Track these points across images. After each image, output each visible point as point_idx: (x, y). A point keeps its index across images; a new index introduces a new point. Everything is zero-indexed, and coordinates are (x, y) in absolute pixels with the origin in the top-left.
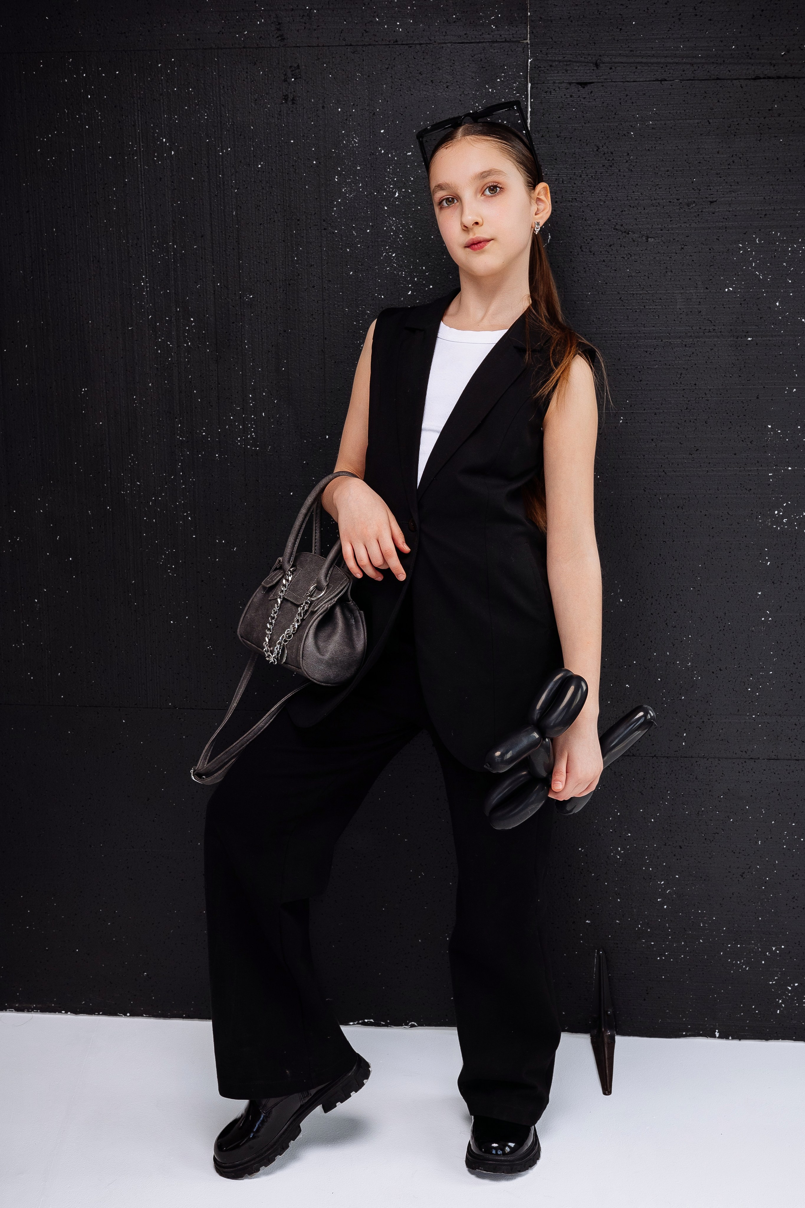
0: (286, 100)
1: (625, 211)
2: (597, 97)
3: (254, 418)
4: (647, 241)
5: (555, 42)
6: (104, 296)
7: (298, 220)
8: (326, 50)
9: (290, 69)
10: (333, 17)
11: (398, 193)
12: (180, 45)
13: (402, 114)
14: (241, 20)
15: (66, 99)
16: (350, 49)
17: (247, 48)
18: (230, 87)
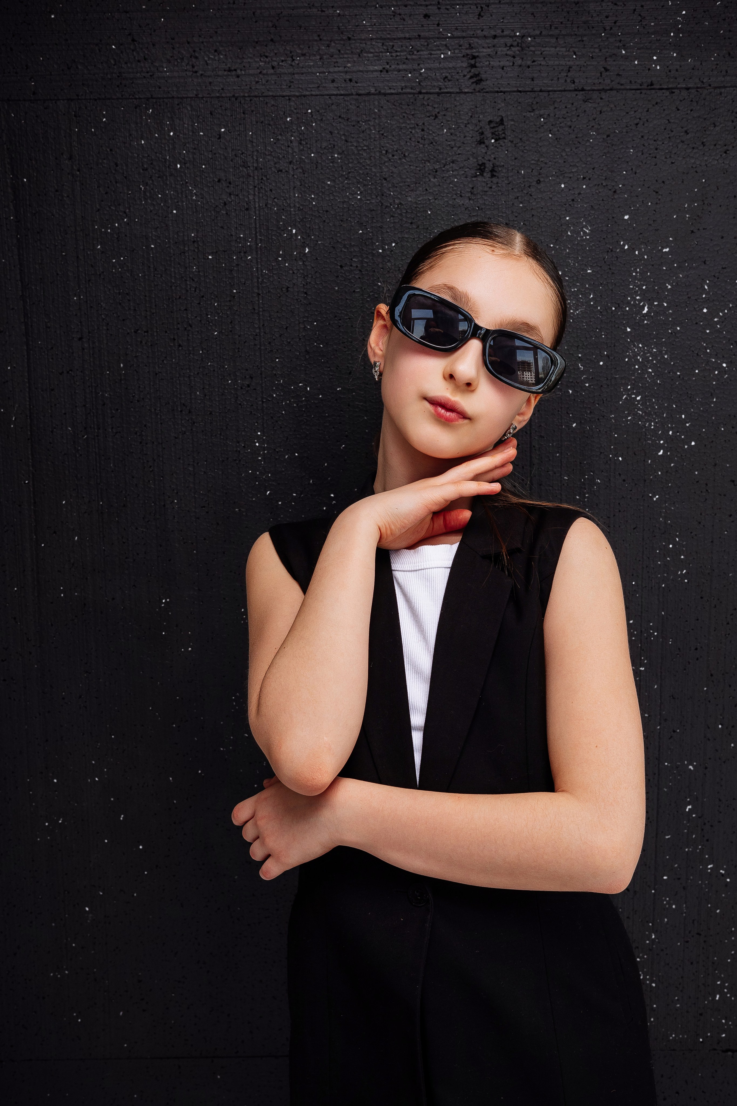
0: (483, 171)
8: (545, 97)
9: (489, 124)
10: (556, 47)
11: (648, 308)
12: (320, 88)
13: (657, 192)
14: (415, 52)
15: (143, 170)
16: (581, 95)
17: (424, 93)
18: (397, 151)
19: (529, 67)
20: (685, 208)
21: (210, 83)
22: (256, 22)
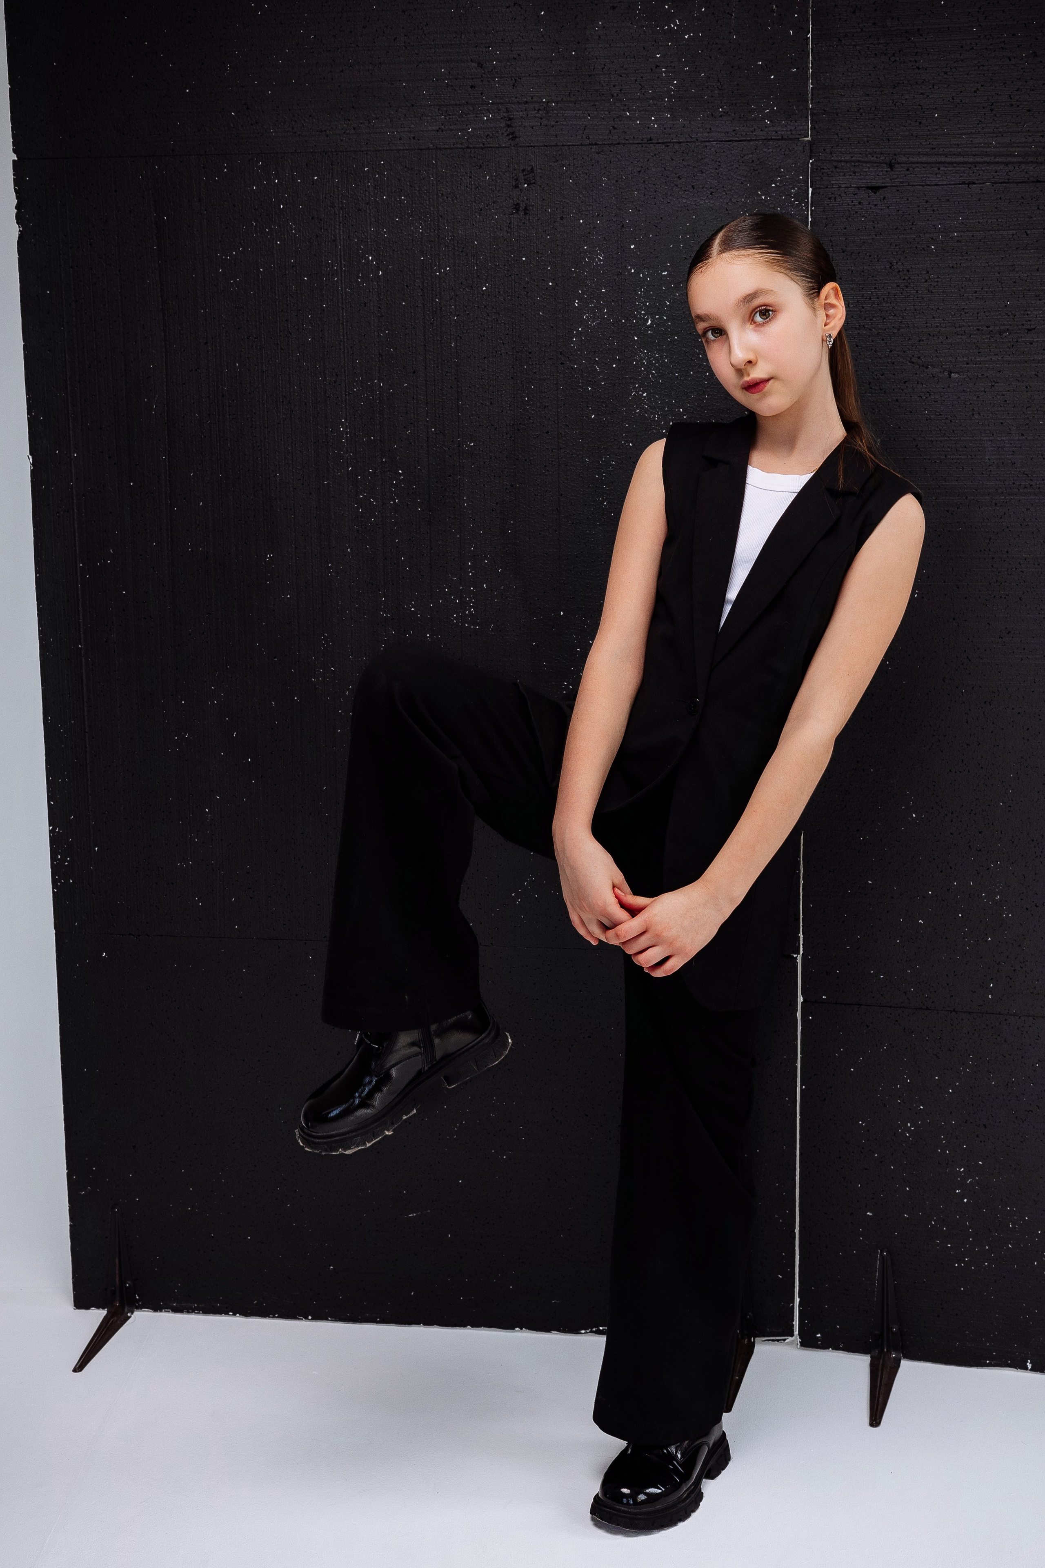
0: (517, 210)
1: (923, 340)
2: (891, 204)
3: (473, 590)
4: (950, 377)
5: (841, 139)
6: (295, 444)
7: (530, 353)
8: (566, 150)
9: (522, 172)
10: (574, 111)
11: (651, 320)
12: (390, 145)
13: (656, 226)
14: (464, 116)
15: (254, 210)
16: (594, 149)
17: (471, 148)
18: (450, 194)
19: (553, 126)
20: (679, 239)
21: (306, 141)
22: (341, 93)
